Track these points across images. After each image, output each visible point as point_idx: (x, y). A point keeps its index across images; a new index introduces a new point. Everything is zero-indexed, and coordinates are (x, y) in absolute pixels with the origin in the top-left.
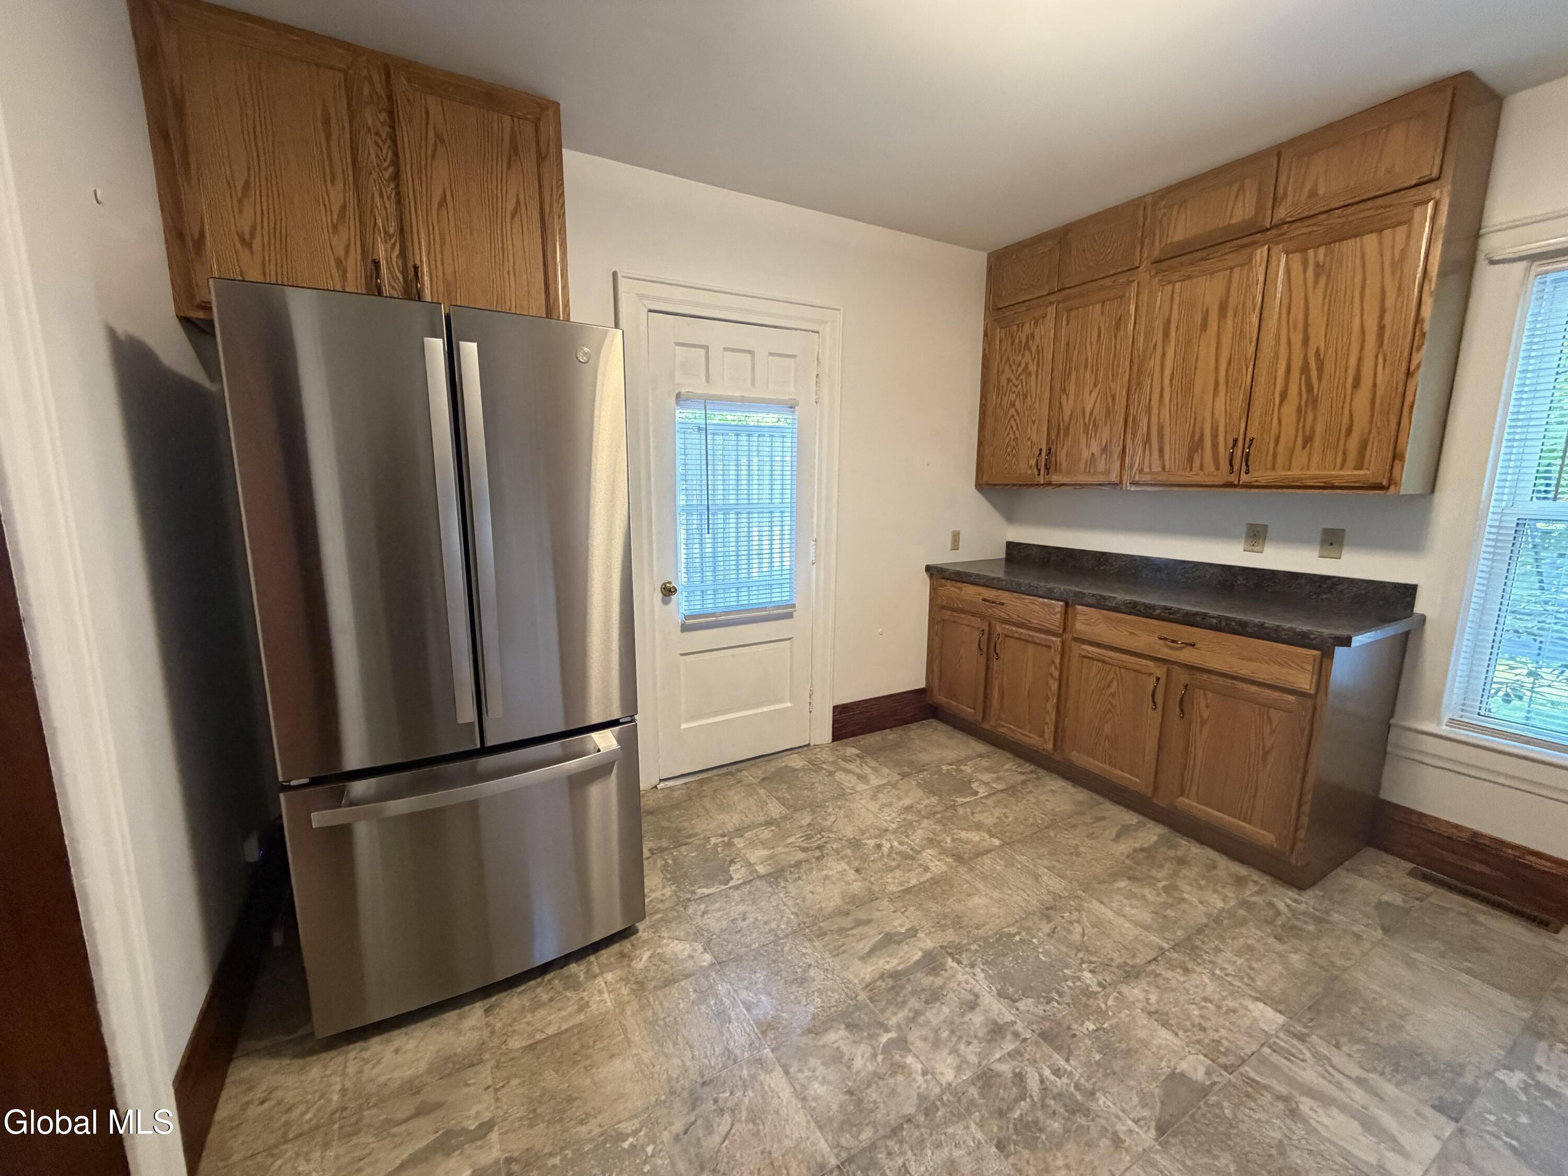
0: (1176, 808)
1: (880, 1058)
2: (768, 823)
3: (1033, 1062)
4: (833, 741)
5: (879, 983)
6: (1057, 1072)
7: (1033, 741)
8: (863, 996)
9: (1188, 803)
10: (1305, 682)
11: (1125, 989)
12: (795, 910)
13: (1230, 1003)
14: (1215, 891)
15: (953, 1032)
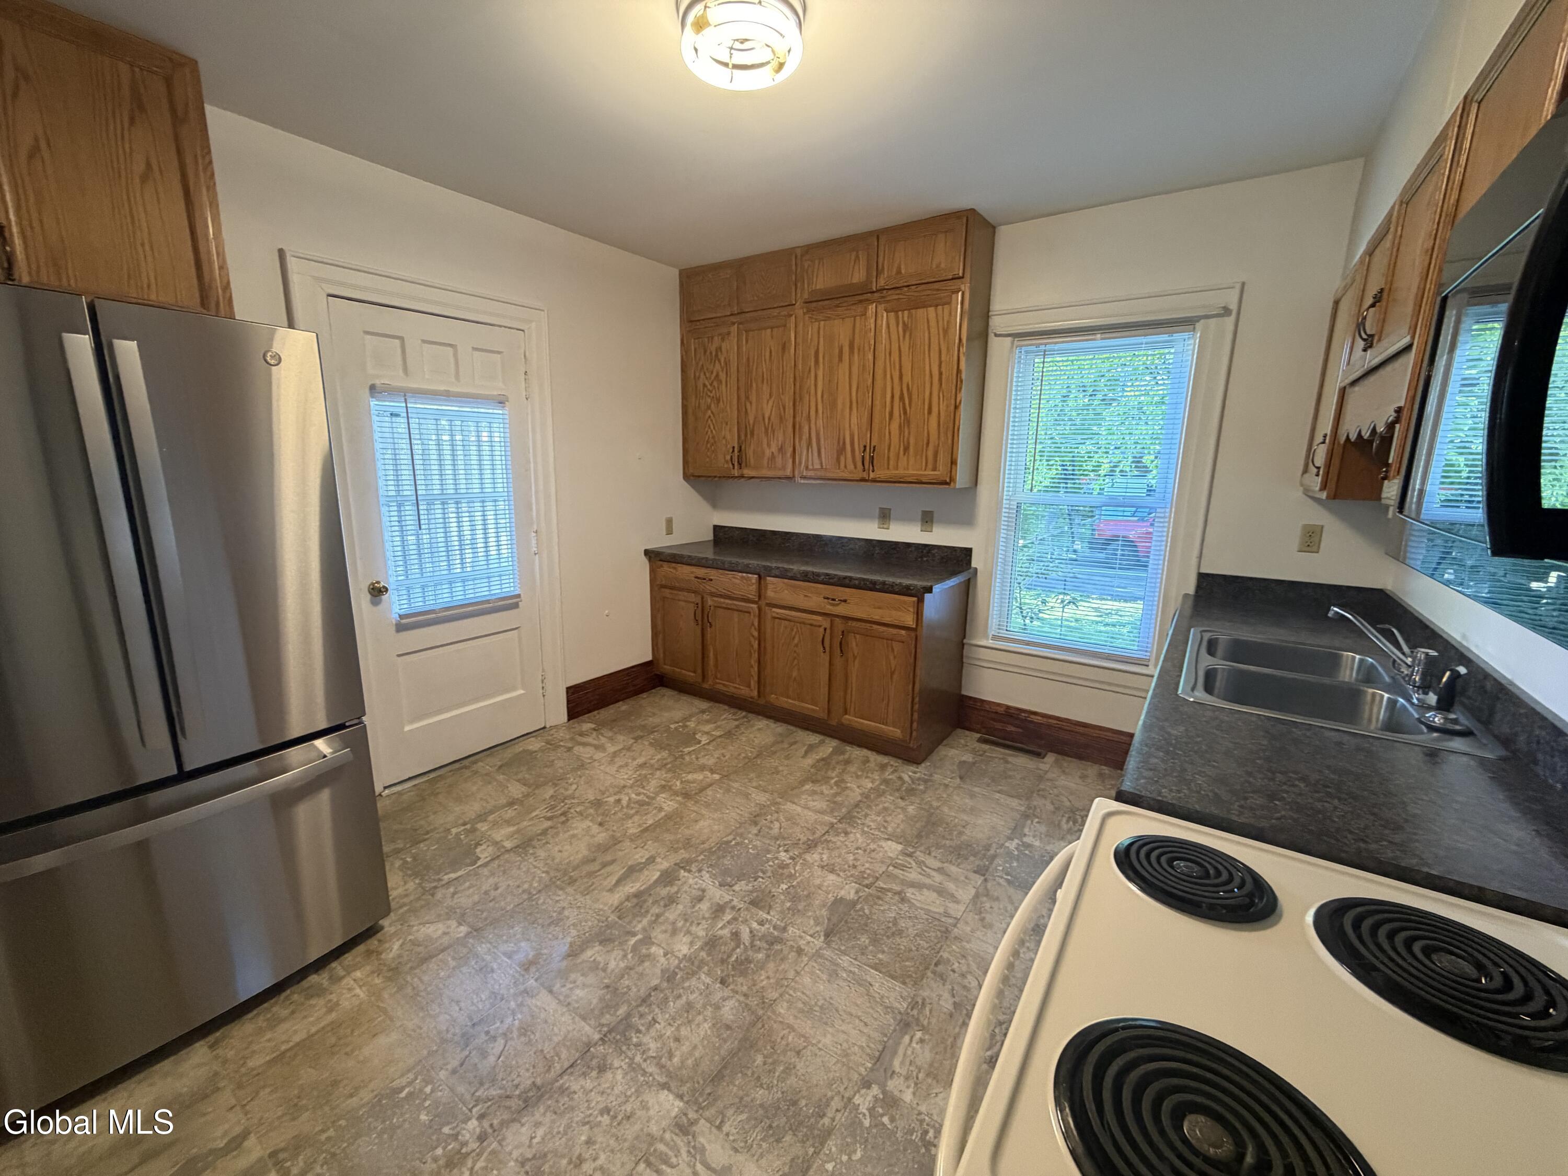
0: (842, 724)
1: (630, 956)
2: (511, 804)
3: (745, 921)
4: (569, 720)
5: (627, 903)
6: (761, 923)
7: (743, 692)
8: (613, 917)
9: (851, 719)
10: (910, 621)
11: (808, 857)
12: (545, 869)
13: (872, 846)
14: (867, 777)
15: (686, 920)
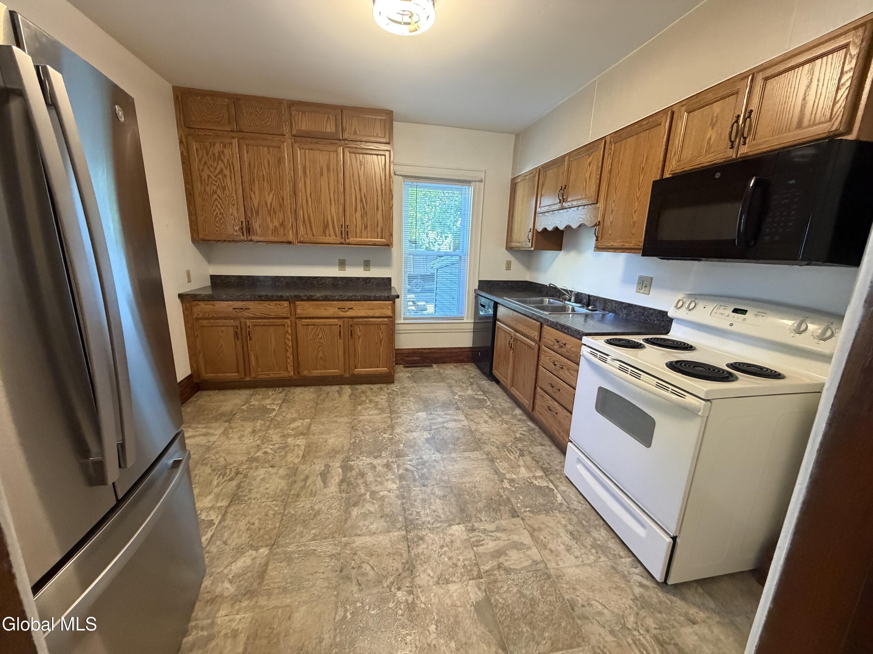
1: (375, 502)
3: (404, 464)
5: (342, 487)
6: (410, 461)
8: (344, 495)
9: (360, 370)
10: (389, 313)
11: (396, 431)
13: (415, 417)
14: (380, 395)
15: (380, 477)
